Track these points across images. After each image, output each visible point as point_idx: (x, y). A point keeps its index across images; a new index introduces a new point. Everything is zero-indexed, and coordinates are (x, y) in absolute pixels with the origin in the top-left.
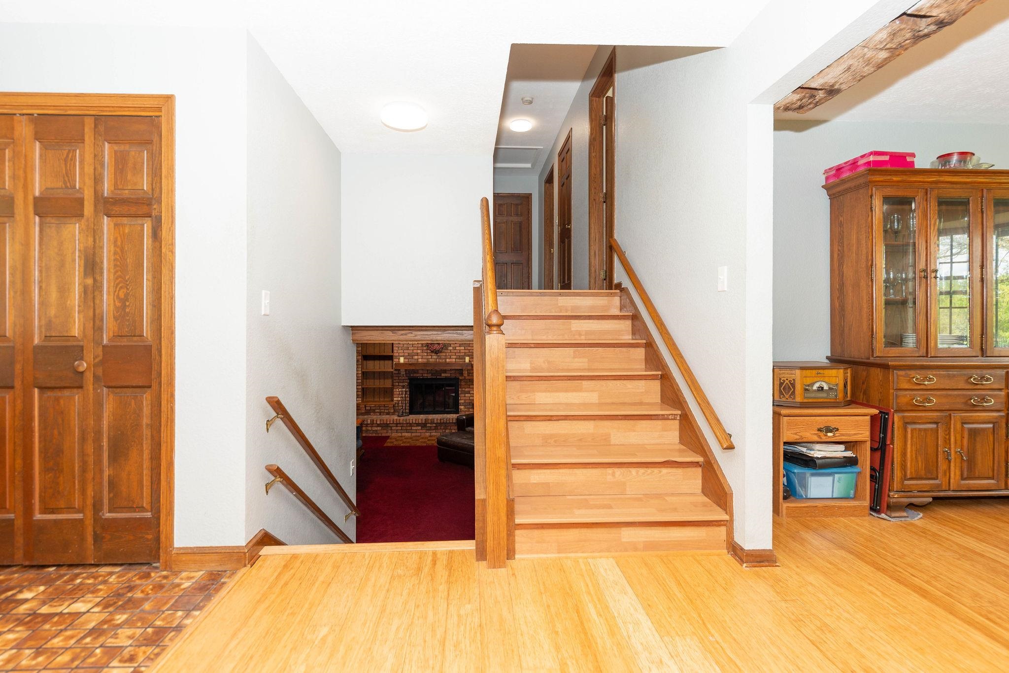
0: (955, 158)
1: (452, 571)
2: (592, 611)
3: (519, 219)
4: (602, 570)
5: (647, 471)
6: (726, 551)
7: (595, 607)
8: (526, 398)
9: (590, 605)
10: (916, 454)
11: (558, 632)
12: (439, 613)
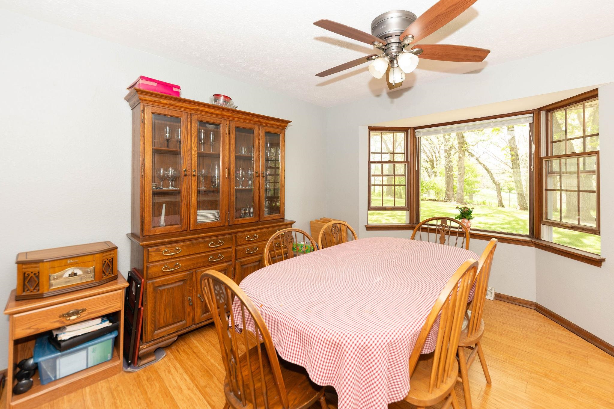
0: (222, 99)
10: (165, 308)
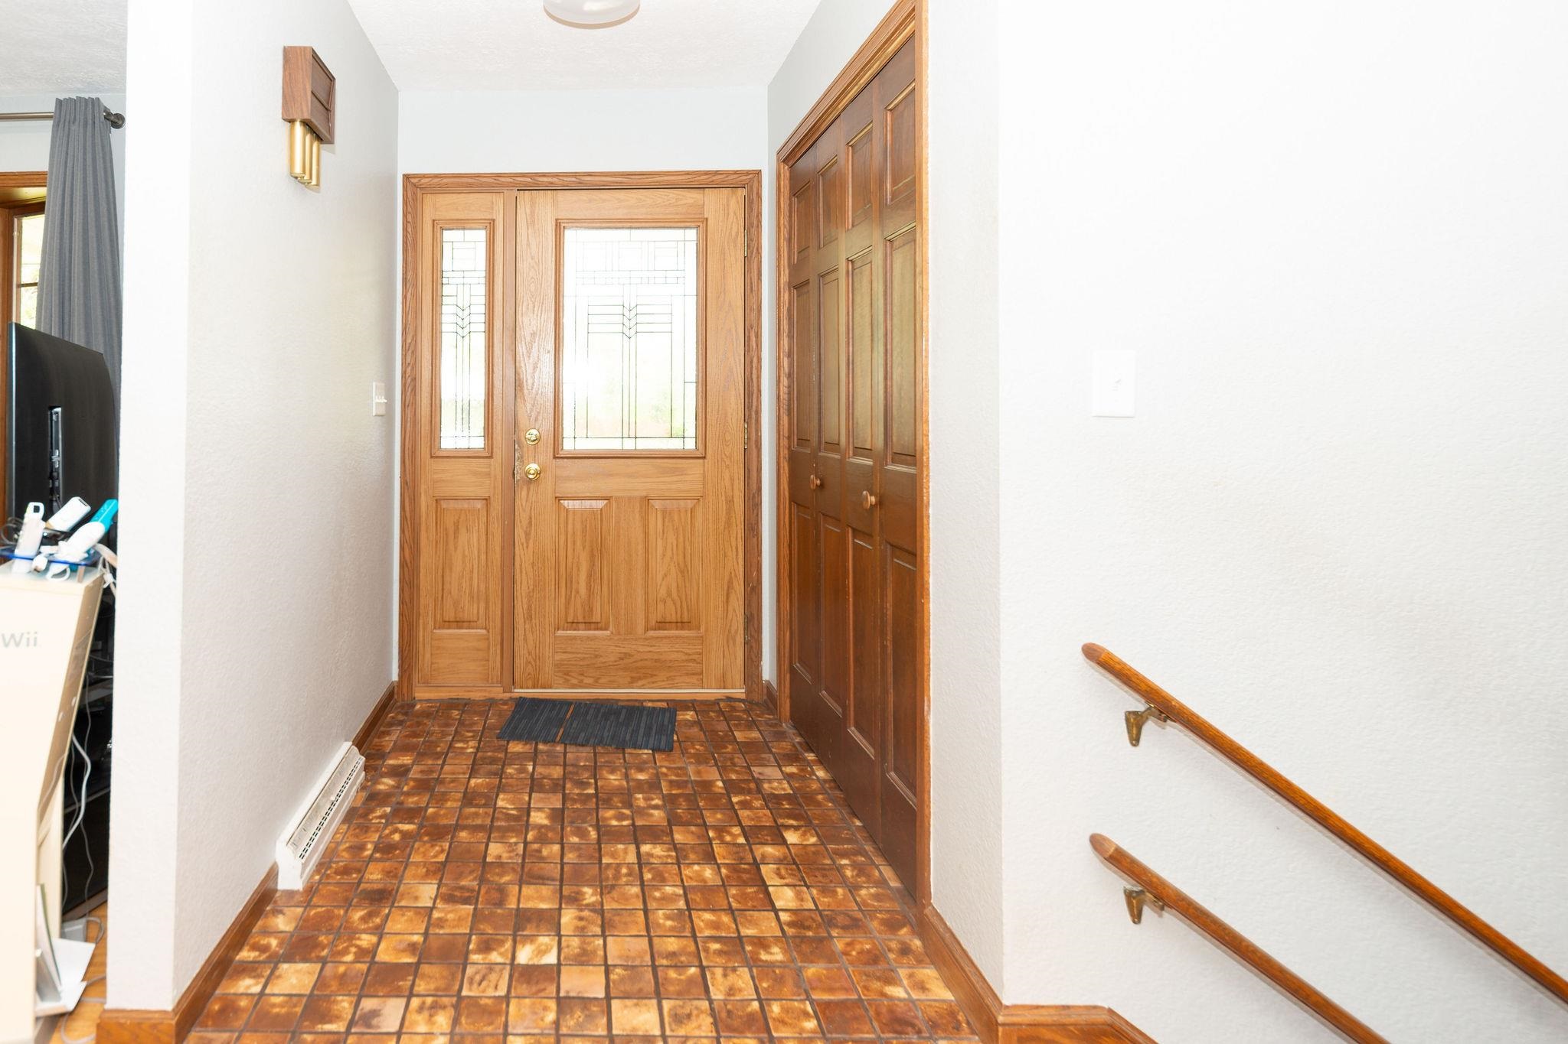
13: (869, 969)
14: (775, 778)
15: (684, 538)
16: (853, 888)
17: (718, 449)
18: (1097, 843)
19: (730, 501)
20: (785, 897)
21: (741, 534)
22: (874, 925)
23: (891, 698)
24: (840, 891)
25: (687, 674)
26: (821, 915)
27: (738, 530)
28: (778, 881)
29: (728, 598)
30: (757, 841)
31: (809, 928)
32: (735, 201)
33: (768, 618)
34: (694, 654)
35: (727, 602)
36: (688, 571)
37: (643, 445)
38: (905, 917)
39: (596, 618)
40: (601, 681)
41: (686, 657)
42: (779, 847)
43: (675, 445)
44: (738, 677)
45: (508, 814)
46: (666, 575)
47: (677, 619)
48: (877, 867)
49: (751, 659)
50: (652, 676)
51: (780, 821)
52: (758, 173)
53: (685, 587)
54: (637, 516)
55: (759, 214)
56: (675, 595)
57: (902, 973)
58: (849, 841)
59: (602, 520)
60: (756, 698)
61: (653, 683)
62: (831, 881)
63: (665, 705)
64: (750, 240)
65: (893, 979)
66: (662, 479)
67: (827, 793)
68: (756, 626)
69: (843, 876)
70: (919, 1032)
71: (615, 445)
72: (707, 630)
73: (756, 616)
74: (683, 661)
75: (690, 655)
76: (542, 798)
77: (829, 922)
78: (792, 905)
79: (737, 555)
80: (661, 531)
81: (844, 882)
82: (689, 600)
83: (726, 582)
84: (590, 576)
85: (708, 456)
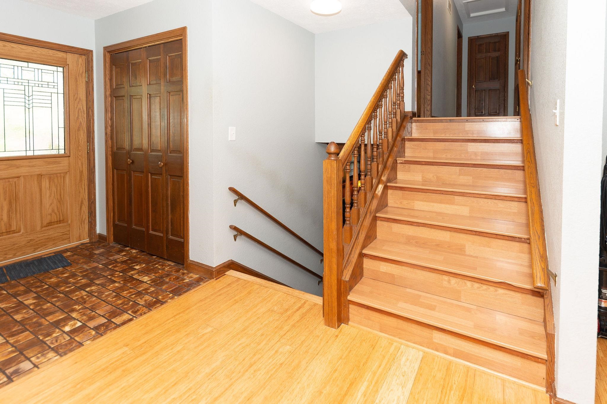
1: (303, 318)
2: (363, 389)
3: (495, 54)
4: (404, 359)
5: (482, 287)
6: (544, 390)
7: (368, 387)
8: (407, 204)
9: (366, 384)
11: (322, 393)
12: (268, 344)
13: (178, 280)
14: (120, 257)
15: (60, 188)
16: (163, 269)
17: (75, 153)
18: (231, 227)
19: (81, 172)
20: (146, 279)
21: (86, 183)
22: (173, 273)
23: (170, 217)
24: (160, 271)
25: (63, 240)
26: (158, 277)
27: (85, 182)
28: (141, 277)
29: (81, 208)
30: (127, 272)
31: (157, 281)
32: (82, 60)
33: (98, 212)
34: (65, 232)
35: (81, 209)
36: (62, 201)
37: (37, 153)
38: (179, 269)
39: (14, 228)
40: (16, 255)
41: (62, 234)
42: (135, 271)
43: (55, 152)
44: (86, 235)
45: (11, 307)
46: (51, 204)
47: (57, 220)
48: (166, 263)
49: (92, 227)
50: (45, 245)
51: (130, 266)
52: (92, 51)
53: (61, 207)
54: (36, 182)
55: (92, 67)
56: (56, 211)
57: (185, 277)
58: (155, 261)
59: (15, 187)
60: (94, 240)
61: (46, 248)
62: (156, 271)
63: (53, 254)
64: (89, 76)
65: (184, 279)
66: (48, 166)
67: (140, 255)
68: (93, 215)
69: (159, 268)
70: (195, 284)
71: (23, 154)
72: (71, 222)
73: (93, 212)
74: (61, 236)
75: (64, 232)
76: (24, 297)
77: (162, 277)
78: (149, 279)
79: (85, 191)
80: (49, 187)
81: (159, 269)
82: (63, 212)
83: (80, 202)
84: (9, 211)
85: (71, 156)
